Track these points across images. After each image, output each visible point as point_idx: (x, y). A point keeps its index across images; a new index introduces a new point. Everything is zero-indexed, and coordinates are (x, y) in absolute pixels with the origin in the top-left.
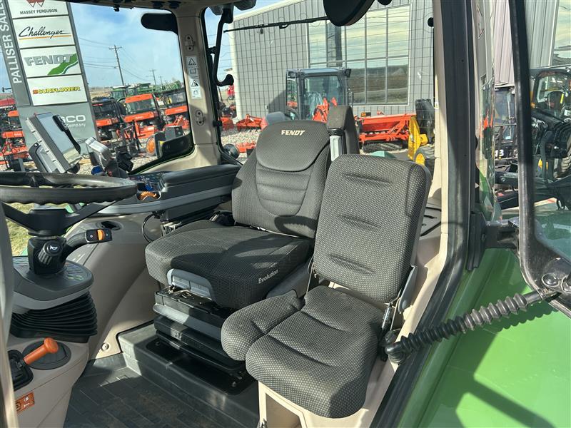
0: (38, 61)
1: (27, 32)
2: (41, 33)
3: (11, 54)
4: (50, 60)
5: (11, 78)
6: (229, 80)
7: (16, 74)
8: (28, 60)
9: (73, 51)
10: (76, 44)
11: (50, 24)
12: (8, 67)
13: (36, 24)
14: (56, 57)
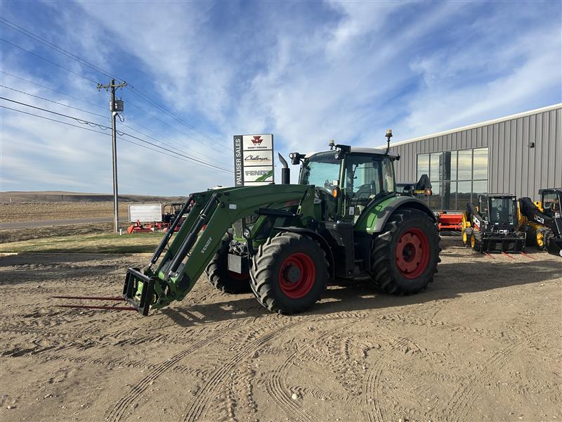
0: (252, 173)
1: (249, 158)
2: (257, 158)
3: (239, 169)
4: (258, 173)
5: (236, 181)
6: (356, 178)
7: (239, 180)
8: (246, 172)
9: (270, 168)
10: (273, 165)
11: (261, 154)
12: (236, 175)
13: (255, 154)
14: (262, 171)
